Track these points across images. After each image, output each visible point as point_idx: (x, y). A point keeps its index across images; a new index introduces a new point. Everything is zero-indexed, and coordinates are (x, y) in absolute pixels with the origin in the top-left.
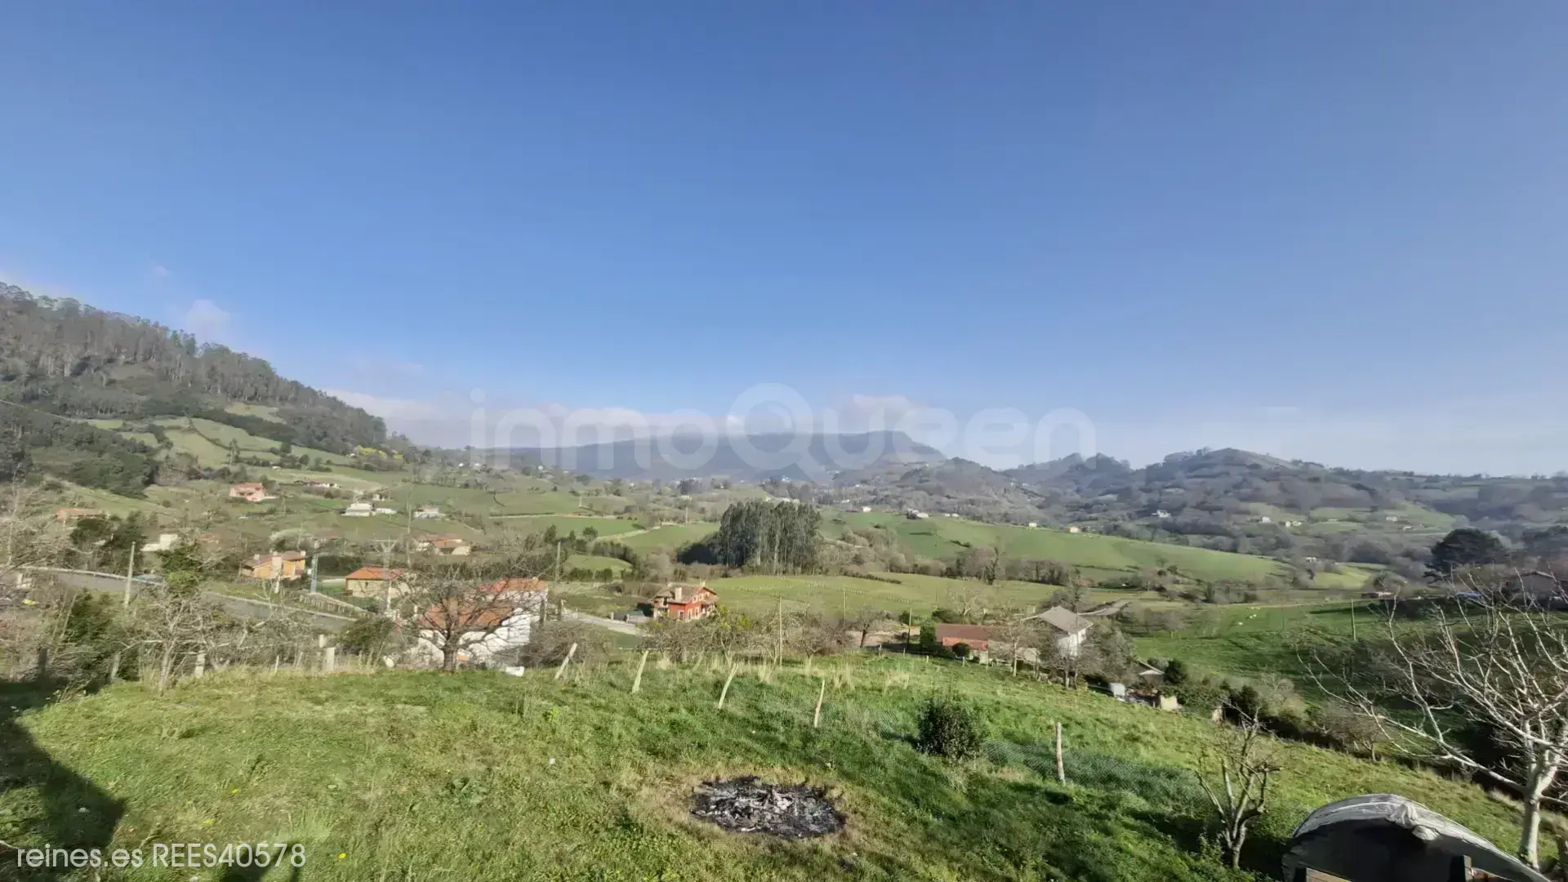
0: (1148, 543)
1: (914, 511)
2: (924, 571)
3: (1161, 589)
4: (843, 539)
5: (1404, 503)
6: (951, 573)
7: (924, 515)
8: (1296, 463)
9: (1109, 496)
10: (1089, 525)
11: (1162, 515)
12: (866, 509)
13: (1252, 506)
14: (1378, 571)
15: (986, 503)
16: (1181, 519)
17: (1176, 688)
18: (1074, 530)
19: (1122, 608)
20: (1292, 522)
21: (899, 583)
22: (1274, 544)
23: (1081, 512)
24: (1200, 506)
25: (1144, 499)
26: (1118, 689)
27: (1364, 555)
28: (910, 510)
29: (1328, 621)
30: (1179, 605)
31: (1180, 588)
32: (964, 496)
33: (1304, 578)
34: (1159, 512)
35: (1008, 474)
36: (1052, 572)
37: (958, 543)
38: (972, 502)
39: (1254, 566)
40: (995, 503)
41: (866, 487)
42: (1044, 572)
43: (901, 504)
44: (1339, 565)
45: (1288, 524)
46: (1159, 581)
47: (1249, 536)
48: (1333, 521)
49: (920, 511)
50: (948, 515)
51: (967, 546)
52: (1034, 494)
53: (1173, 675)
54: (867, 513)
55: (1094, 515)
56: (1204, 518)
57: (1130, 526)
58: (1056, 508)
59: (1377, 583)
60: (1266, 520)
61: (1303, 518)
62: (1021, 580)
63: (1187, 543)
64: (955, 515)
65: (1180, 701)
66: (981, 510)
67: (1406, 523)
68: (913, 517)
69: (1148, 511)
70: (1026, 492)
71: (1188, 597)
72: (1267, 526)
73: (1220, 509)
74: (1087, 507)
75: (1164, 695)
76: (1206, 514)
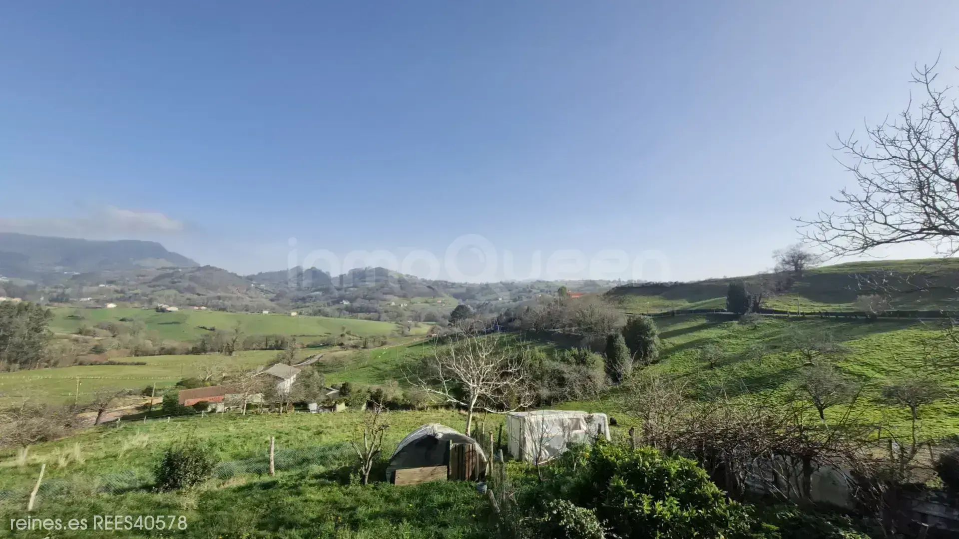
0: (336, 319)
1: (164, 306)
2: (171, 352)
3: (341, 345)
4: (80, 333)
5: (445, 295)
6: (196, 351)
7: (174, 309)
8: (407, 276)
9: (317, 293)
10: (304, 310)
11: (346, 303)
12: (111, 306)
13: (388, 297)
14: (432, 325)
15: (230, 298)
16: (356, 304)
17: (345, 398)
18: (294, 314)
19: (319, 358)
20: (404, 305)
21: (144, 364)
22: (396, 316)
23: (300, 302)
24: (365, 298)
25: (336, 294)
26: (313, 406)
27: (430, 318)
28: (159, 305)
29: (414, 351)
30: (350, 352)
31: (352, 343)
32: (212, 294)
33: (406, 331)
34: (344, 301)
35: (250, 279)
36: (277, 342)
37: (204, 328)
38: (219, 298)
39: (386, 327)
40: (238, 298)
41: (113, 287)
42: (272, 342)
43: (150, 301)
44: (420, 324)
45: (402, 305)
46: (341, 340)
47: (386, 312)
48: (419, 303)
49: (170, 306)
50: (197, 308)
51: (213, 329)
52: (267, 292)
53: (344, 390)
54: (111, 309)
55: (307, 304)
56: (366, 303)
57: (328, 310)
58: (283, 301)
59: (432, 331)
60: (393, 304)
61: (408, 302)
62: (254, 349)
63: (356, 318)
64: (204, 308)
65: (347, 405)
66: (228, 303)
67: (444, 303)
68: (163, 310)
69: (338, 301)
70: (262, 290)
71: (355, 347)
72: (394, 306)
73: (373, 299)
74: (303, 299)
75: (339, 404)
76: (367, 301)
